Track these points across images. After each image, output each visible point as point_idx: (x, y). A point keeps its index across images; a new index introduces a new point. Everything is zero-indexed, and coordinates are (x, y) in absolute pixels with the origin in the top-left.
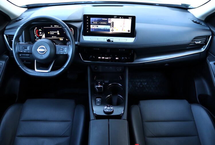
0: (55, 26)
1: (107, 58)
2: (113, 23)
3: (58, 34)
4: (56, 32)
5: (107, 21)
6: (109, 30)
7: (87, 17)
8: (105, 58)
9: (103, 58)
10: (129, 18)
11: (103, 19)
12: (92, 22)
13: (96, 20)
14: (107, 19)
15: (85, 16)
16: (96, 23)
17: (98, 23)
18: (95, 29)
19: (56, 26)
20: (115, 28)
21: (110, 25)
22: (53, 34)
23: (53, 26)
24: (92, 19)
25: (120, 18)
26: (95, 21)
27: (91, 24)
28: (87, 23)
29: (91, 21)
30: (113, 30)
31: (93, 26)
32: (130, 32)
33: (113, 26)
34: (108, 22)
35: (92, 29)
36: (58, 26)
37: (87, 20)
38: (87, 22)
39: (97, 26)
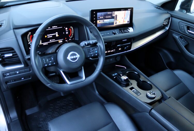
0: (53, 27)
1: (112, 51)
2: (116, 16)
3: (57, 35)
4: (55, 34)
5: (111, 14)
6: (113, 23)
7: (94, 12)
8: (111, 51)
9: (109, 51)
10: (129, 10)
11: (108, 13)
12: (99, 18)
13: (103, 14)
14: (111, 13)
15: (92, 11)
16: (102, 17)
17: (104, 17)
18: (101, 24)
19: (55, 27)
20: (118, 20)
21: (114, 18)
22: (52, 36)
23: (51, 28)
24: (99, 14)
25: (122, 10)
26: (101, 16)
27: (98, 19)
28: (94, 19)
29: (98, 16)
30: (116, 23)
31: (100, 21)
32: (129, 23)
33: (116, 19)
34: (112, 16)
35: (99, 24)
36: (57, 27)
37: (94, 16)
38: (94, 17)
39: (103, 21)
